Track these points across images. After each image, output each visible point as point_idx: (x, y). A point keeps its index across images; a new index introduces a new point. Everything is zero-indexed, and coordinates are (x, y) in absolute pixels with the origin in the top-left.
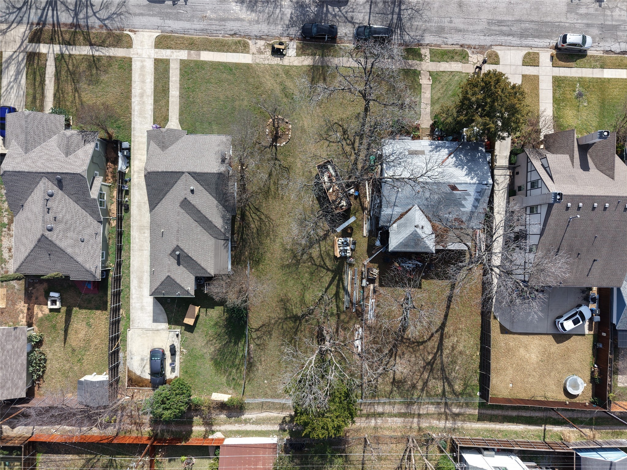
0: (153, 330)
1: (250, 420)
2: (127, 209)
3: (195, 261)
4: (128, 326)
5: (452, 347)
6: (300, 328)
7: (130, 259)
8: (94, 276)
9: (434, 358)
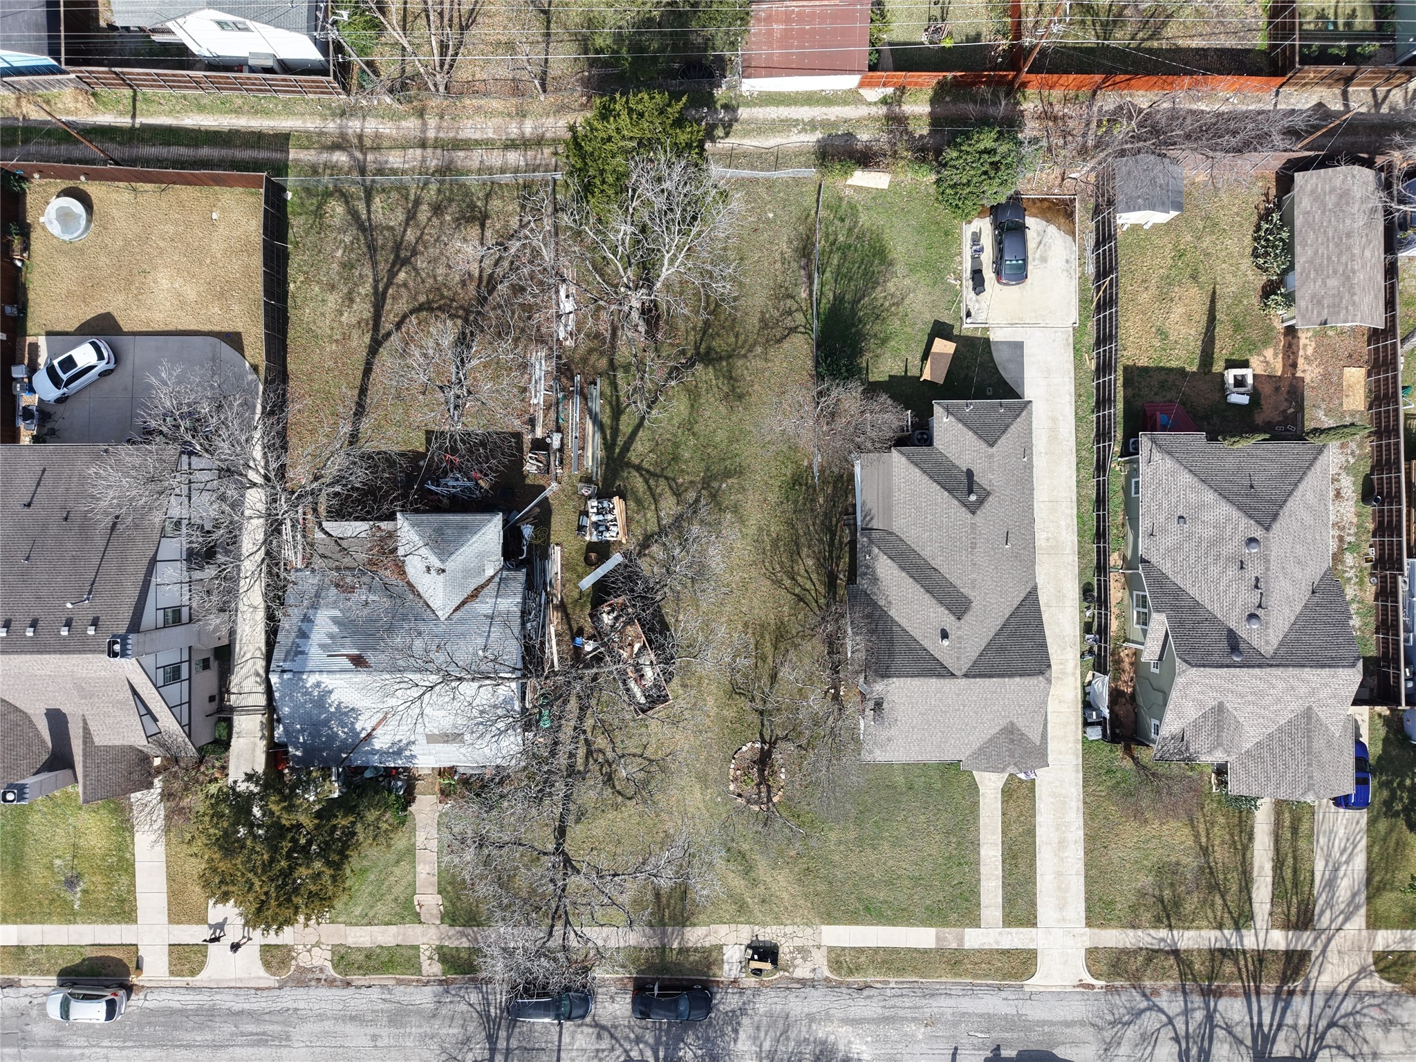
0: (1024, 325)
1: (804, 130)
2: (1086, 591)
3: (935, 481)
4: (1078, 331)
5: (352, 301)
6: (698, 337)
7: (1078, 482)
8: (1153, 441)
9: (392, 274)
